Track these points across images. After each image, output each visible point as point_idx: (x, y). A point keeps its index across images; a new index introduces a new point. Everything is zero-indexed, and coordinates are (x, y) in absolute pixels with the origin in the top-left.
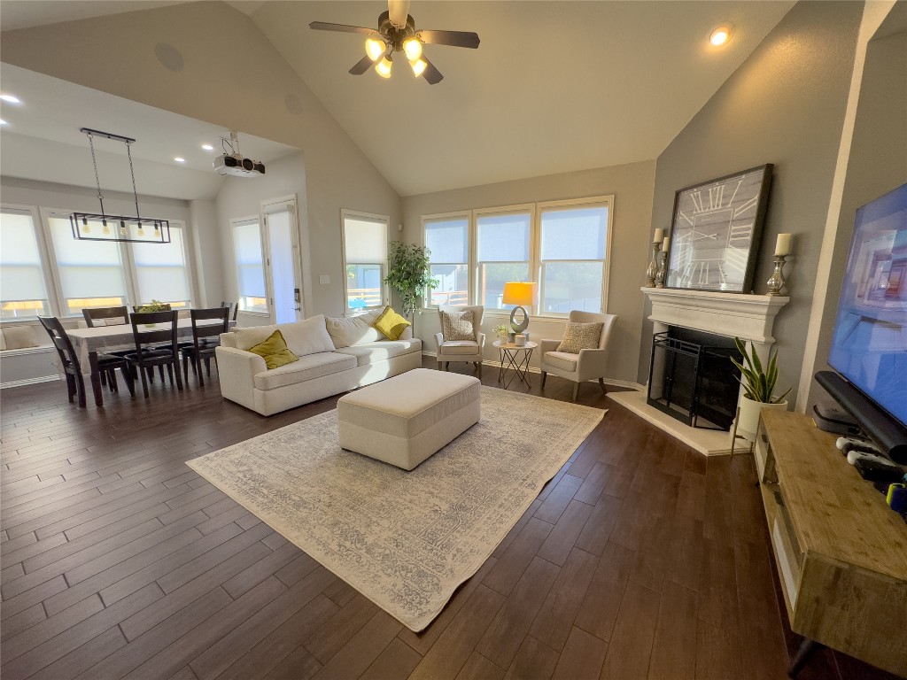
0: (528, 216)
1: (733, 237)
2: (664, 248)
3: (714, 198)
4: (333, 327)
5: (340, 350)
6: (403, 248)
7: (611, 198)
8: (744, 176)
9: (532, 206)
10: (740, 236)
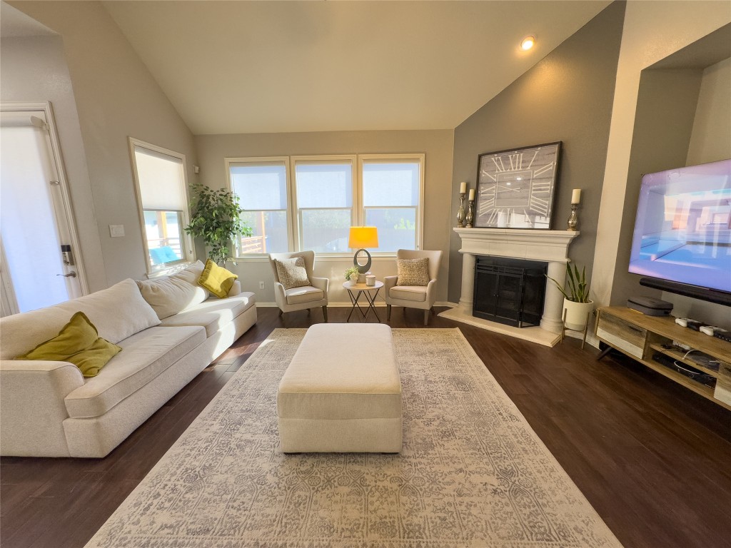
0: (348, 166)
1: (534, 190)
2: (471, 197)
3: (514, 163)
4: (151, 292)
5: (168, 321)
6: (207, 193)
7: (422, 157)
8: (539, 148)
9: (353, 157)
10: (540, 190)
